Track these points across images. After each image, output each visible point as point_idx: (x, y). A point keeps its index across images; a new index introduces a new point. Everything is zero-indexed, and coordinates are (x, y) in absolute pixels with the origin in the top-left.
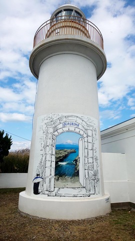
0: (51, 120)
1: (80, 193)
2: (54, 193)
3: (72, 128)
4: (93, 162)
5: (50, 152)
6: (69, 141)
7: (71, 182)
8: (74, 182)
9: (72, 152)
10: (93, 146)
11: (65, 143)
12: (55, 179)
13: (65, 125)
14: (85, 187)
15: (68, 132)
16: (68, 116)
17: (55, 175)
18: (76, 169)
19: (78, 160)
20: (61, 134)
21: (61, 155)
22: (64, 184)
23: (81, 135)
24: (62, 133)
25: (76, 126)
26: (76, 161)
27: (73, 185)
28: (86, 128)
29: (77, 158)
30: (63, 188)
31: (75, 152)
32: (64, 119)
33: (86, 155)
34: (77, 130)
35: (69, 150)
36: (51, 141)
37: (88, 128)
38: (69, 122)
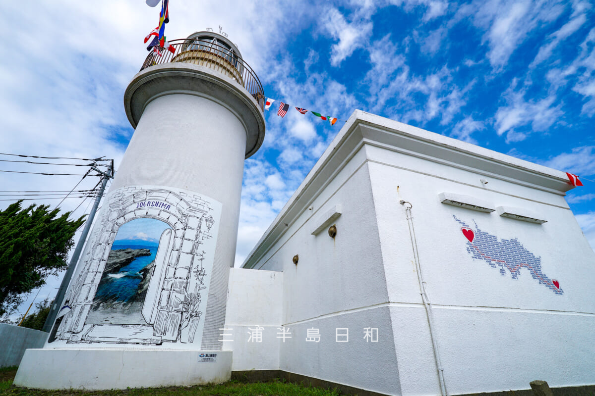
0: (121, 198)
1: (138, 336)
2: (80, 336)
3: (154, 212)
4: (187, 278)
5: (100, 256)
6: (140, 233)
7: (123, 312)
8: (129, 313)
9: (142, 255)
10: (195, 247)
11: (131, 238)
12: (92, 306)
13: (141, 205)
14: (152, 325)
15: (143, 217)
16: (152, 191)
17: (94, 299)
18: (141, 287)
19: (152, 269)
20: (128, 221)
21: (118, 261)
22: (106, 315)
23: (169, 224)
24: (133, 219)
25: (163, 208)
26: (146, 271)
27: (126, 319)
28: (186, 212)
29: (148, 267)
30: (101, 325)
31: (149, 255)
32: (144, 196)
33: (174, 261)
34: (164, 215)
35: (135, 252)
36: (108, 235)
37: (192, 214)
38: (151, 201)
